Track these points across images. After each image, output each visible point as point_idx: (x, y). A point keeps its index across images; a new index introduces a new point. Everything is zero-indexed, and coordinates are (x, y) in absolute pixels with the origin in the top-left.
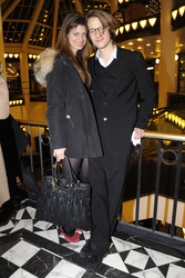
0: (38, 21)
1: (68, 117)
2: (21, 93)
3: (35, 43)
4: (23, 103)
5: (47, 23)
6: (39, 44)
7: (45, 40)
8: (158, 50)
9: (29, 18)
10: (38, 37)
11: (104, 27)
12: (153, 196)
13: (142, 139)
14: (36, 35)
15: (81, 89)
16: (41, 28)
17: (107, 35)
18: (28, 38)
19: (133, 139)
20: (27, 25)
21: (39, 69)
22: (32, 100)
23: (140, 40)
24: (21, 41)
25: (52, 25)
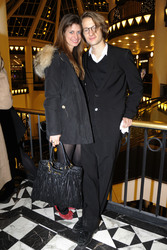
0: (42, 17)
1: (64, 107)
2: (25, 83)
3: (38, 37)
5: (50, 19)
6: (43, 37)
7: (48, 34)
8: (152, 45)
9: (34, 14)
10: (41, 32)
12: (140, 180)
13: (130, 128)
14: (39, 29)
15: (76, 82)
16: (45, 23)
18: (32, 32)
20: (32, 20)
21: (39, 63)
22: (35, 89)
24: (26, 35)
25: (54, 21)
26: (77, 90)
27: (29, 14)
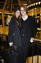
0: (7, 3)
1: (14, 34)
2: (2, 23)
3: (6, 9)
4: (3, 26)
5: (9, 3)
6: (7, 9)
7: (9, 8)
9: (4, 2)
10: (7, 8)
11: (24, 10)
12: (37, 56)
13: (33, 41)
14: (6, 7)
16: (8, 5)
17: (25, 12)
18: (4, 8)
19: (31, 41)
20: (4, 4)
21: (7, 21)
22: (5, 25)
23: (36, 9)
24: (2, 8)
25: (11, 4)
26: (18, 29)
27: (3, 2)
